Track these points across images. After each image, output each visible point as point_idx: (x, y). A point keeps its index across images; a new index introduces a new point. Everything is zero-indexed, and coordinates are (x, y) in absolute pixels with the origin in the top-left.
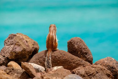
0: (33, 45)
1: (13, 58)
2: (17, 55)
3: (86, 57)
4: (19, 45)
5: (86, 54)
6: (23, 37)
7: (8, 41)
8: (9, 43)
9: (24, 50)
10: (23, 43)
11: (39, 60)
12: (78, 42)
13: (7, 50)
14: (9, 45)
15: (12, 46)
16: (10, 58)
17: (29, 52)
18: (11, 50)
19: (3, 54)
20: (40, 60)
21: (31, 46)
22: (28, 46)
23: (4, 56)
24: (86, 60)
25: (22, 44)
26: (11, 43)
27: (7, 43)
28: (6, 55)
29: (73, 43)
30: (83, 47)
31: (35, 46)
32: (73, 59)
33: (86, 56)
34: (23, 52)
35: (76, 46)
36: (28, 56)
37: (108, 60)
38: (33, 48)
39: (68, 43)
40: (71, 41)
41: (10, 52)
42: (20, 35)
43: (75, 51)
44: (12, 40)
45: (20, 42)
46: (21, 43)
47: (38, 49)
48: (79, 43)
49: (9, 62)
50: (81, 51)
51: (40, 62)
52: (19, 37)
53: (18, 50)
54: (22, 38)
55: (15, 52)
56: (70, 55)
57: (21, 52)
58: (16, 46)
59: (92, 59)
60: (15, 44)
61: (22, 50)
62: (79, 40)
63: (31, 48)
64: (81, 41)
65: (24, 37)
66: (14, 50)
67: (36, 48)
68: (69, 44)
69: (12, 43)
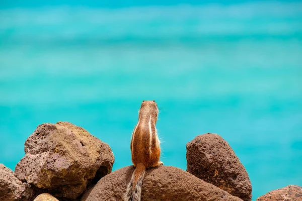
0: (99, 152)
1: (48, 185)
2: (58, 178)
3: (233, 185)
4: (63, 153)
5: (235, 176)
6: (74, 132)
7: (36, 142)
8: (38, 148)
9: (76, 165)
10: (74, 147)
11: (113, 190)
12: (213, 147)
13: (33, 165)
14: (37, 152)
15: (45, 155)
16: (39, 186)
17: (89, 171)
18: (41, 165)
19: (21, 176)
20: (116, 192)
21: (93, 156)
22: (84, 155)
23: (24, 181)
24: (233, 193)
25: (69, 150)
26: (43, 147)
27: (31, 147)
28: (29, 178)
29: (200, 149)
30: (227, 158)
31: (105, 156)
32: (201, 190)
33: (235, 182)
34: (73, 171)
35: (208, 156)
36: (84, 182)
37: (290, 193)
38: (98, 159)
39: (188, 148)
40: (197, 144)
41: (39, 169)
42: (66, 128)
43: (206, 170)
44: (44, 140)
45: (64, 144)
46: (67, 147)
47: (112, 164)
48: (215, 149)
49: (36, 195)
50: (222, 170)
51: (115, 196)
52: (63, 131)
53: (61, 164)
54: (70, 133)
55: (53, 171)
56: (193, 178)
57: (68, 169)
58: (55, 155)
59: (250, 190)
60: (53, 149)
61: (70, 164)
62: (217, 141)
63: (93, 160)
64: (222, 144)
65: (76, 132)
66: (49, 166)
67: (105, 160)
68: (191, 152)
69: (46, 146)
